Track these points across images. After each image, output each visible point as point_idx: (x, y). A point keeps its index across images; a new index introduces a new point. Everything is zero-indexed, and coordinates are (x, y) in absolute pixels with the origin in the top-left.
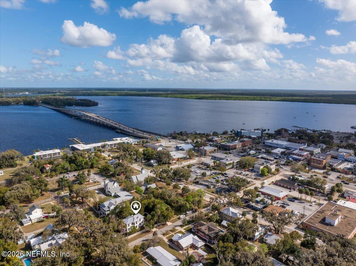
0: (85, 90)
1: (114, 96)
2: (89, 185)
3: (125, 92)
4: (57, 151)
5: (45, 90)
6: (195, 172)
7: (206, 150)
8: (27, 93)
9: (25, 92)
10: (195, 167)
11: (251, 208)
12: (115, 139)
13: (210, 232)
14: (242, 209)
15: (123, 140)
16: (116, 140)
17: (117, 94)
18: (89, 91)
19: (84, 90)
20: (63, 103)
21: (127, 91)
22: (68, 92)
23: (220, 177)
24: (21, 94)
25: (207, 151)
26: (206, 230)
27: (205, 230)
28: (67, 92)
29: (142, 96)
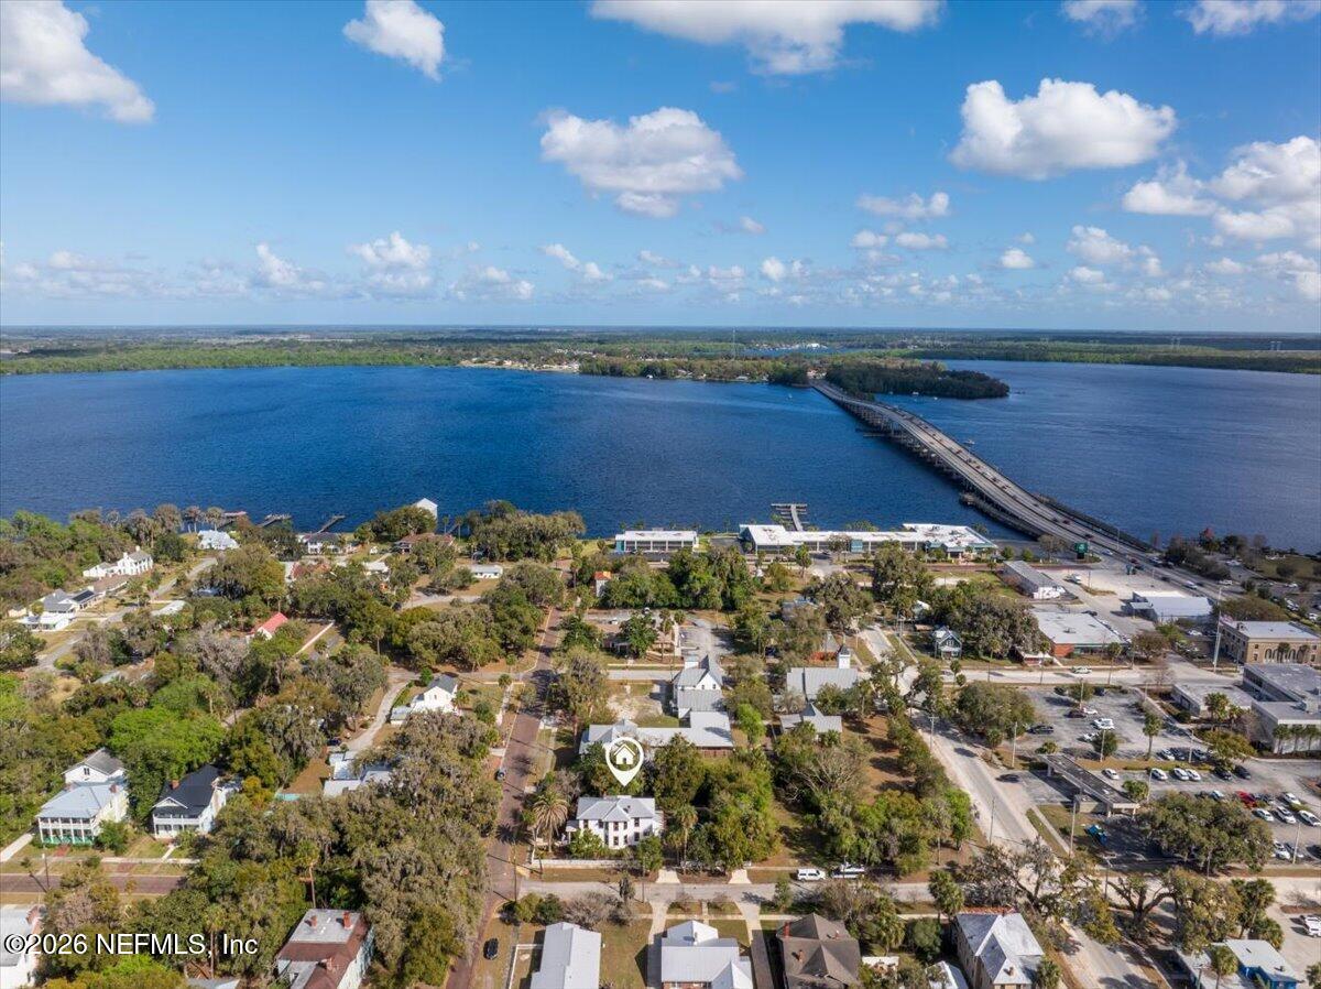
0: (1011, 339)
1: (1108, 362)
2: (661, 662)
3: (1172, 347)
4: (688, 535)
5: (877, 335)
6: (1094, 724)
7: (1248, 638)
8: (815, 345)
9: (810, 341)
10: (1124, 701)
11: (1176, 977)
12: (913, 526)
13: (806, 973)
14: (1122, 955)
15: (940, 532)
16: (912, 530)
17: (1123, 355)
18: (1023, 344)
19: (1006, 339)
20: (881, 383)
21: (1178, 347)
22: (949, 344)
23: (1191, 779)
24: (797, 346)
25: (1251, 646)
26: (797, 957)
27: (794, 958)
28: (942, 344)
29: (1235, 369)
